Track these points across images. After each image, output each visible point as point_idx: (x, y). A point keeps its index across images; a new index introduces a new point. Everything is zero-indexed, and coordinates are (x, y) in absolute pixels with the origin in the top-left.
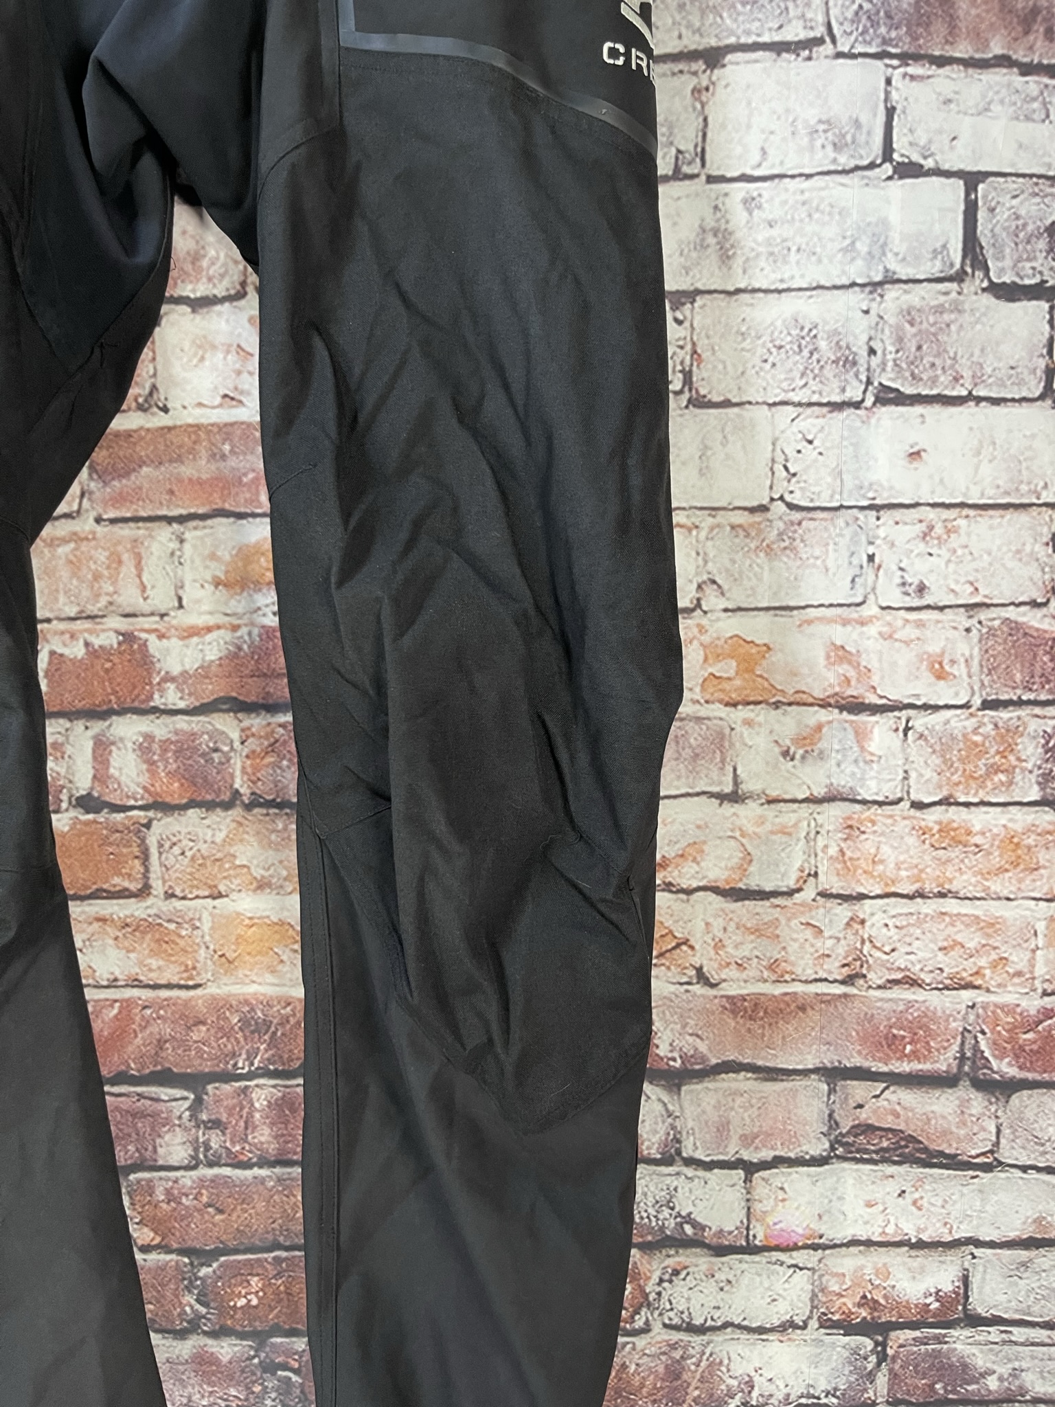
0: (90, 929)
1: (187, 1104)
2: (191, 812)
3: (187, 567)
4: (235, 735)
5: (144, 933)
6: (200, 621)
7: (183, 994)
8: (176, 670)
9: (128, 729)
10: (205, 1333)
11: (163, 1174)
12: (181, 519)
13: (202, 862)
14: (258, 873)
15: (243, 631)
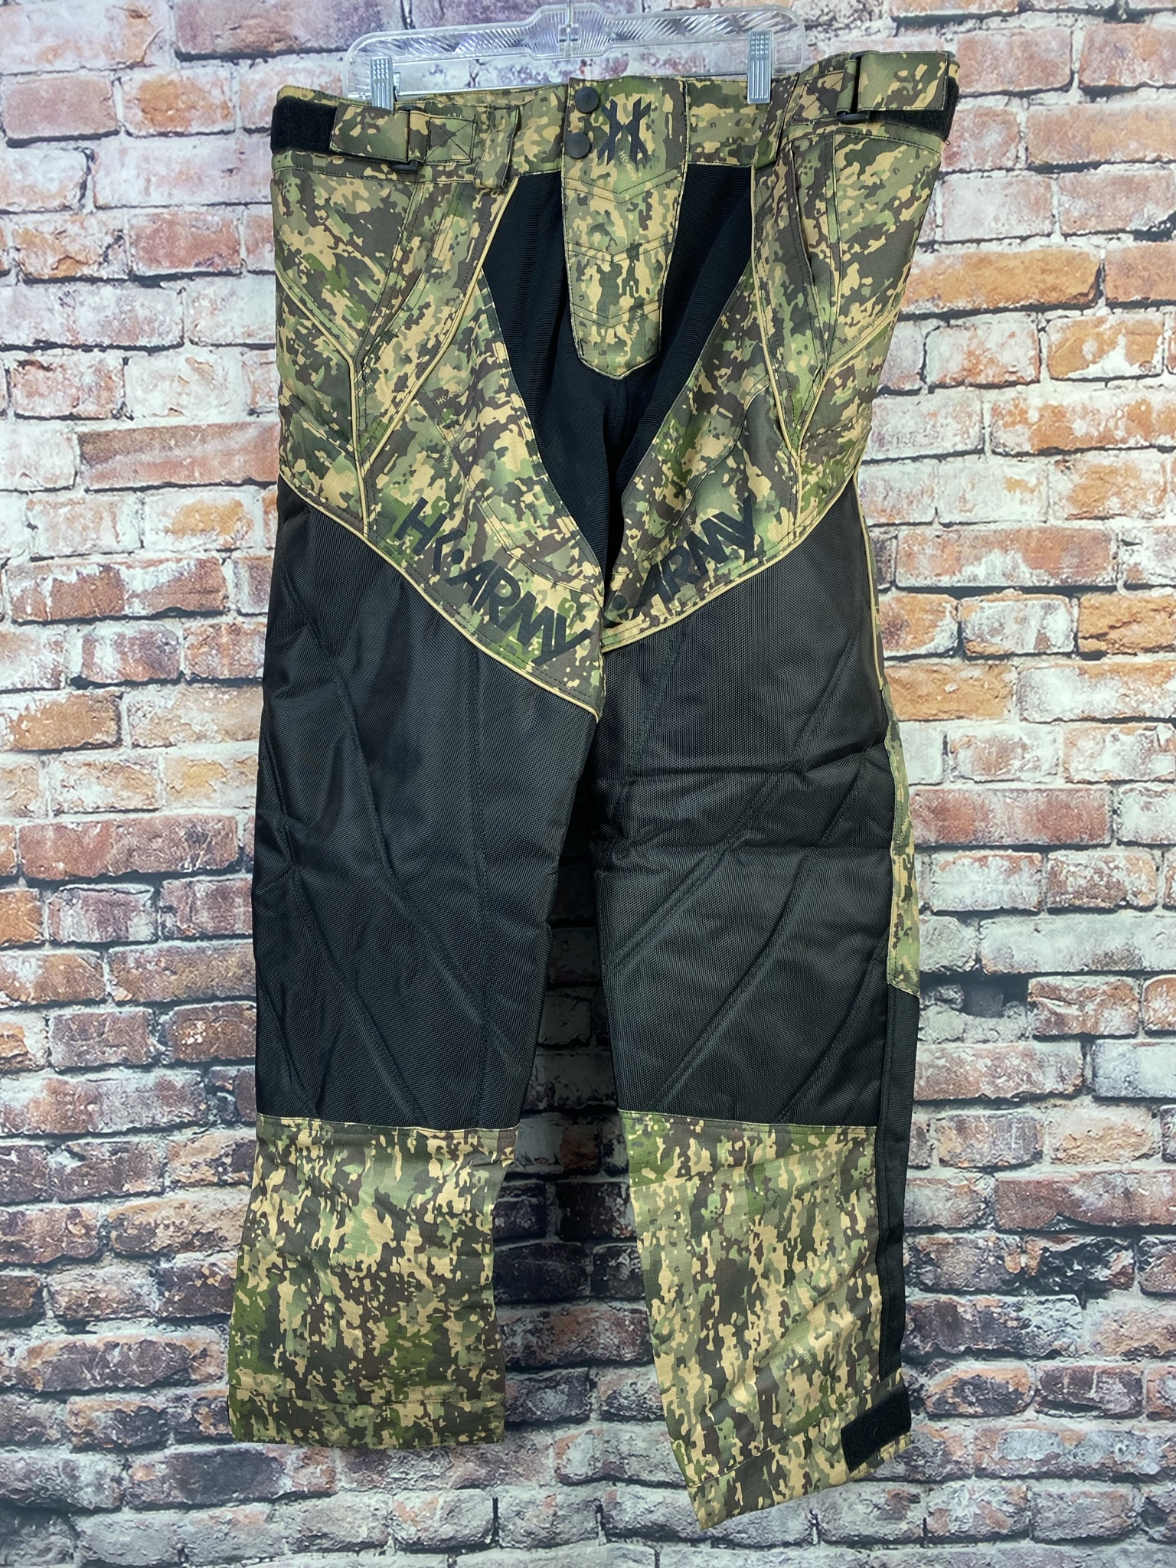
0: (80, 772)
1: (149, 895)
2: (150, 687)
3: (147, 522)
4: (180, 634)
5: (117, 773)
6: (155, 556)
7: (147, 816)
8: (139, 590)
9: (107, 630)
10: (164, 1066)
11: (133, 947)
12: (143, 489)
13: (157, 721)
14: (197, 728)
15: (184, 563)
